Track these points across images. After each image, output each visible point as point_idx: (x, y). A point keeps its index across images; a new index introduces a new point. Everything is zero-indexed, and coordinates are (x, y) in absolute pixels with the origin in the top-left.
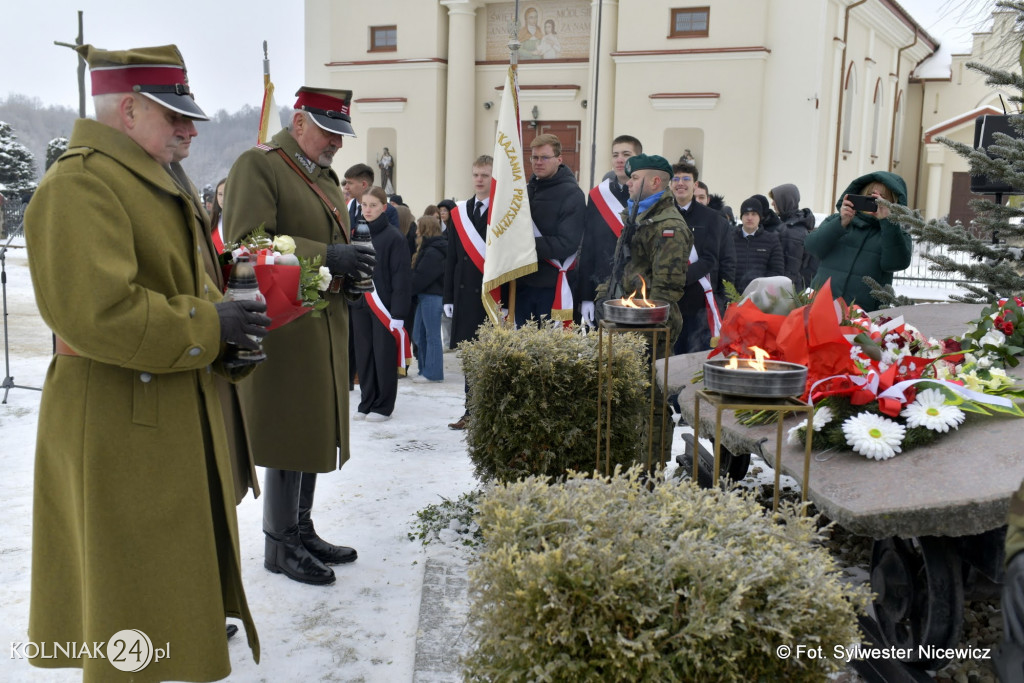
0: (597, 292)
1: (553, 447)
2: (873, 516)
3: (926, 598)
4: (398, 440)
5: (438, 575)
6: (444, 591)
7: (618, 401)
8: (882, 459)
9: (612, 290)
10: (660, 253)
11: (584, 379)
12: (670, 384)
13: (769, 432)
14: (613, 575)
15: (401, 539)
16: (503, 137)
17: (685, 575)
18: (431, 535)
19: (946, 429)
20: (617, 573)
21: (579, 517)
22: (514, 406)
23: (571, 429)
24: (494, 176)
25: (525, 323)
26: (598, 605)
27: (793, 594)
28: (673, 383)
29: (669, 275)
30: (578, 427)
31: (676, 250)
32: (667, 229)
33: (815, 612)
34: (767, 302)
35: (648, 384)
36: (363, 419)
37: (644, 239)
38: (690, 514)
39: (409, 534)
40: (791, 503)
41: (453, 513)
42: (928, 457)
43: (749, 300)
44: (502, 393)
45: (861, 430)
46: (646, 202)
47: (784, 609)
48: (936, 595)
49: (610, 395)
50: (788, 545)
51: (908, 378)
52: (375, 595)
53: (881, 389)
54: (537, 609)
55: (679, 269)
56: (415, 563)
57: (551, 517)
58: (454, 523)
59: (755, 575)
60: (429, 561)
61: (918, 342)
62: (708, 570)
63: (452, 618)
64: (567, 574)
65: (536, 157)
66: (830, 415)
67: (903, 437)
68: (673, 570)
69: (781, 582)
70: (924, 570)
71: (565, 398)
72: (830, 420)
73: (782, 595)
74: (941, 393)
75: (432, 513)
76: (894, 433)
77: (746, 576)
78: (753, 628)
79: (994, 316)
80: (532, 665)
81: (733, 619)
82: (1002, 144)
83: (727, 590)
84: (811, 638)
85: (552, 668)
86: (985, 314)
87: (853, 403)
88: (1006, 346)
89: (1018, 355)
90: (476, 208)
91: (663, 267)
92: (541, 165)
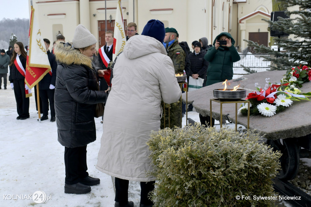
2: (273, 133)
8: (270, 116)
10: (176, 60)
13: (229, 112)
16: (118, 24)
17: (226, 152)
19: (288, 106)
24: (115, 37)
26: (203, 162)
27: (259, 156)
29: (179, 67)
31: (181, 58)
32: (178, 52)
33: (268, 160)
38: (221, 135)
42: (283, 115)
45: (262, 108)
46: (170, 43)
47: (258, 160)
48: (291, 156)
50: (253, 142)
51: (274, 91)
53: (267, 95)
54: (185, 165)
55: (182, 64)
59: (248, 150)
62: (233, 150)
64: (193, 154)
65: (129, 30)
66: (250, 105)
67: (276, 109)
69: (255, 152)
70: (287, 149)
73: (256, 156)
74: (285, 95)
76: (273, 108)
77: (245, 151)
78: (249, 166)
79: (292, 73)
80: (184, 183)
81: (244, 164)
82: (281, 20)
83: (240, 155)
84: (268, 167)
85: (192, 183)
86: (288, 72)
87: (258, 100)
88: (297, 81)
89: (301, 84)
90: (107, 49)
91: (177, 64)
92: (130, 33)
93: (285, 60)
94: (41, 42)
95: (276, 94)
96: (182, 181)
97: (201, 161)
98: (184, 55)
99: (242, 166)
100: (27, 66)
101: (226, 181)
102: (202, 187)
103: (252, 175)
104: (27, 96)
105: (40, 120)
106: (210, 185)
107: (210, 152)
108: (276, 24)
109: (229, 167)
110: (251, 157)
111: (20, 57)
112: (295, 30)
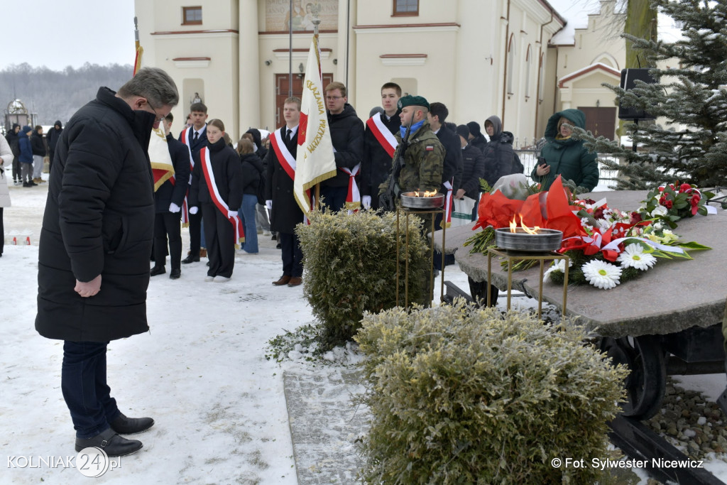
0: (379, 189)
1: (367, 292)
4: (240, 294)
5: (294, 381)
6: (300, 391)
8: (608, 289)
9: (391, 187)
10: (425, 162)
11: (386, 246)
12: (446, 247)
13: (527, 275)
14: (474, 366)
15: (261, 359)
16: (311, 84)
17: (515, 364)
18: (282, 355)
19: (646, 268)
20: (476, 364)
22: (340, 266)
23: (378, 280)
25: (339, 210)
26: (466, 386)
27: (583, 373)
28: (449, 247)
29: (431, 176)
30: (383, 278)
31: (435, 159)
32: (429, 145)
33: (600, 383)
34: (510, 192)
35: (427, 249)
36: (212, 280)
37: (413, 153)
38: (506, 326)
39: (266, 356)
41: (295, 341)
42: (637, 286)
43: (498, 190)
44: (332, 258)
45: (594, 270)
46: (413, 127)
47: (580, 382)
48: (649, 372)
49: (406, 257)
50: (571, 343)
51: (619, 237)
52: (252, 397)
53: (603, 244)
54: (428, 390)
55: (438, 172)
56: (275, 374)
57: (421, 332)
58: (298, 347)
59: (560, 362)
60: (285, 373)
62: (530, 360)
63: (310, 409)
64: (445, 367)
65: (329, 97)
66: (570, 262)
67: (621, 274)
68: (508, 361)
69: (575, 366)
70: (640, 356)
71: (374, 259)
73: (576, 374)
74: (641, 246)
75: (280, 341)
76: (615, 272)
77: (554, 363)
78: (562, 395)
79: (658, 197)
80: (426, 426)
81: (551, 390)
82: (640, 87)
83: (544, 372)
84: (599, 399)
85: (440, 428)
86: (651, 196)
87: (586, 254)
88: (668, 215)
89: (676, 221)
90: (286, 134)
91: (426, 171)
92: (332, 102)
93: (646, 169)
95: (624, 242)
96: (422, 423)
97: (462, 382)
98: (442, 153)
99: (547, 395)
101: (512, 425)
102: (463, 437)
103: (566, 414)
106: (480, 433)
107: (481, 363)
108: (631, 96)
109: (519, 395)
110: (567, 376)
112: (668, 108)
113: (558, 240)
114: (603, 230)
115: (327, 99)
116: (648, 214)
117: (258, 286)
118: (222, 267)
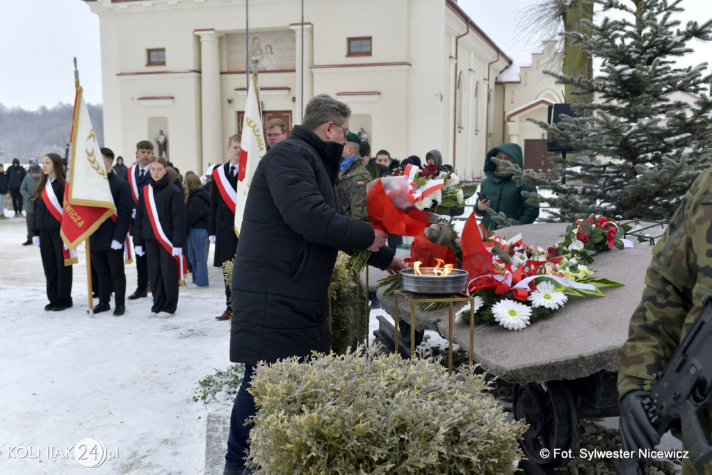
2: (518, 370)
3: (552, 420)
4: (181, 330)
5: (217, 425)
6: (222, 437)
7: (335, 298)
8: (518, 330)
10: (356, 197)
13: (441, 315)
14: (355, 428)
15: (188, 401)
17: (403, 422)
18: (209, 397)
19: (557, 307)
20: (357, 426)
21: (326, 387)
26: (345, 450)
27: (476, 430)
29: (363, 211)
32: (360, 180)
33: (493, 442)
35: (354, 285)
36: (155, 317)
37: (345, 188)
38: (400, 378)
39: (194, 397)
40: (467, 366)
41: (224, 380)
42: (547, 326)
45: (505, 311)
46: (345, 163)
47: (472, 442)
48: (559, 418)
50: (468, 395)
51: (530, 274)
52: (172, 444)
53: (514, 283)
54: (302, 458)
56: (200, 418)
57: (306, 388)
58: (225, 387)
59: (451, 419)
60: (209, 416)
61: (531, 250)
62: (419, 418)
64: (322, 430)
65: (270, 135)
66: (482, 302)
67: (531, 314)
68: (394, 421)
69: (469, 422)
70: (550, 402)
72: (482, 305)
73: (469, 431)
74: (552, 284)
75: (210, 381)
76: (524, 312)
77: (445, 420)
78: (452, 457)
79: (575, 231)
81: (439, 452)
82: (565, 121)
83: (433, 431)
84: (492, 460)
86: (569, 229)
87: (496, 293)
88: (585, 250)
89: (593, 255)
90: (230, 170)
91: (358, 206)
92: (273, 140)
93: (570, 201)
94: (95, 154)
95: (536, 279)
97: (341, 447)
99: (434, 458)
100: (65, 202)
104: (67, 263)
105: (91, 311)
107: (363, 424)
108: (554, 130)
109: (407, 458)
110: (458, 434)
111: (53, 184)
112: (590, 142)
113: (462, 281)
114: (514, 268)
115: (267, 137)
116: (565, 248)
117: (201, 321)
118: (166, 303)
